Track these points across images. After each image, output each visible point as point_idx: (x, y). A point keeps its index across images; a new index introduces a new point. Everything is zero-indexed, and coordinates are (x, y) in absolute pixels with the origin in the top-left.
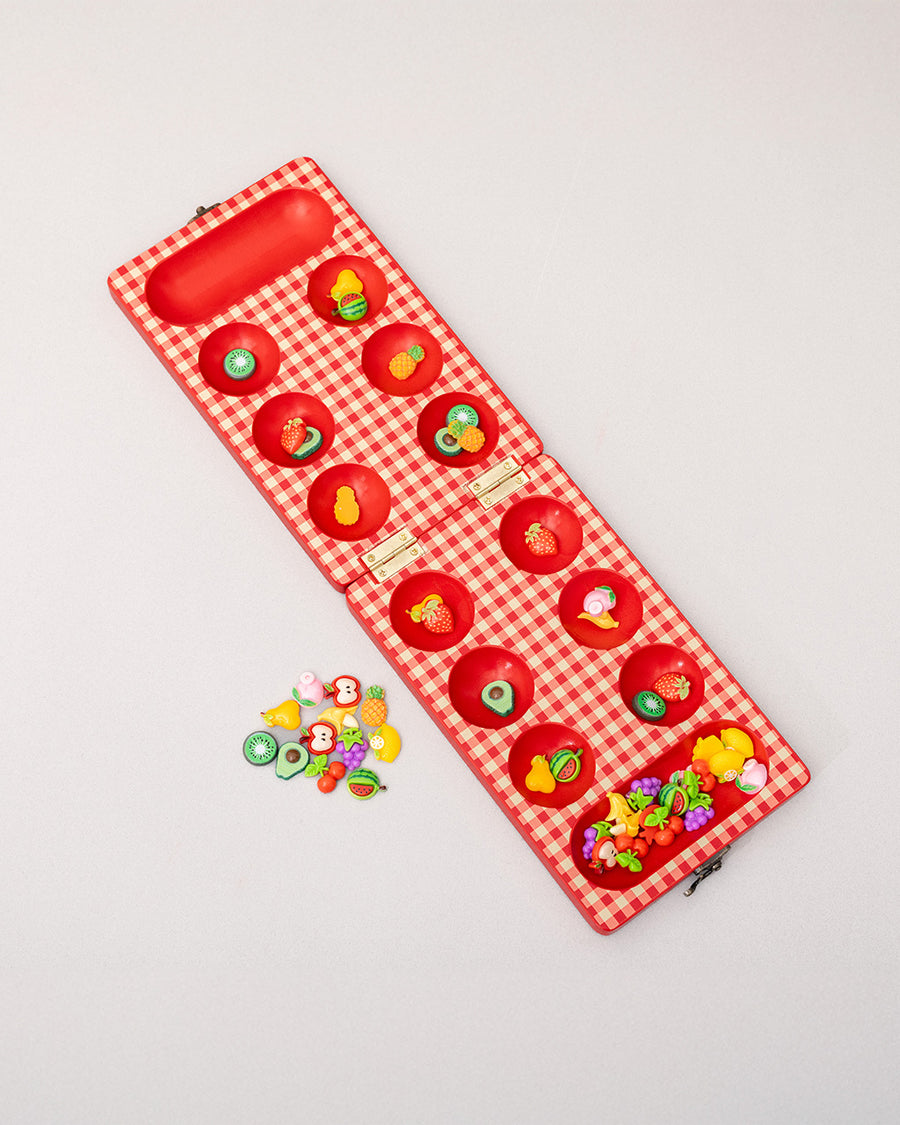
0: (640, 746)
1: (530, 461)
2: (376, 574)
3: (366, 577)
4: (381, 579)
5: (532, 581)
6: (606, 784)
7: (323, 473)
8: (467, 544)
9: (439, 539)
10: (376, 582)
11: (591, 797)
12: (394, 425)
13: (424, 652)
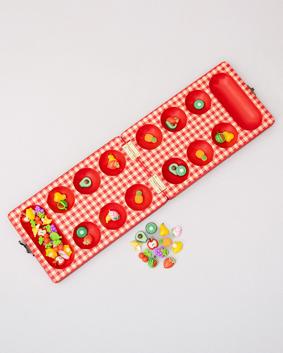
0: (67, 227)
1: (165, 194)
2: (125, 146)
3: (124, 142)
4: (123, 147)
5: (123, 194)
6: (54, 216)
7: (159, 129)
8: (135, 173)
9: (137, 165)
10: (122, 146)
11: (50, 211)
12: (177, 150)
13: (99, 160)
